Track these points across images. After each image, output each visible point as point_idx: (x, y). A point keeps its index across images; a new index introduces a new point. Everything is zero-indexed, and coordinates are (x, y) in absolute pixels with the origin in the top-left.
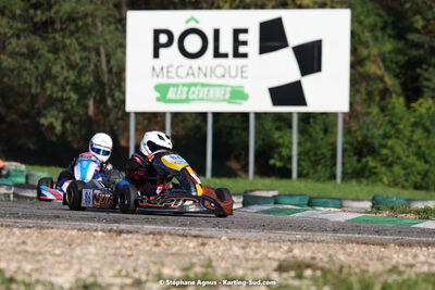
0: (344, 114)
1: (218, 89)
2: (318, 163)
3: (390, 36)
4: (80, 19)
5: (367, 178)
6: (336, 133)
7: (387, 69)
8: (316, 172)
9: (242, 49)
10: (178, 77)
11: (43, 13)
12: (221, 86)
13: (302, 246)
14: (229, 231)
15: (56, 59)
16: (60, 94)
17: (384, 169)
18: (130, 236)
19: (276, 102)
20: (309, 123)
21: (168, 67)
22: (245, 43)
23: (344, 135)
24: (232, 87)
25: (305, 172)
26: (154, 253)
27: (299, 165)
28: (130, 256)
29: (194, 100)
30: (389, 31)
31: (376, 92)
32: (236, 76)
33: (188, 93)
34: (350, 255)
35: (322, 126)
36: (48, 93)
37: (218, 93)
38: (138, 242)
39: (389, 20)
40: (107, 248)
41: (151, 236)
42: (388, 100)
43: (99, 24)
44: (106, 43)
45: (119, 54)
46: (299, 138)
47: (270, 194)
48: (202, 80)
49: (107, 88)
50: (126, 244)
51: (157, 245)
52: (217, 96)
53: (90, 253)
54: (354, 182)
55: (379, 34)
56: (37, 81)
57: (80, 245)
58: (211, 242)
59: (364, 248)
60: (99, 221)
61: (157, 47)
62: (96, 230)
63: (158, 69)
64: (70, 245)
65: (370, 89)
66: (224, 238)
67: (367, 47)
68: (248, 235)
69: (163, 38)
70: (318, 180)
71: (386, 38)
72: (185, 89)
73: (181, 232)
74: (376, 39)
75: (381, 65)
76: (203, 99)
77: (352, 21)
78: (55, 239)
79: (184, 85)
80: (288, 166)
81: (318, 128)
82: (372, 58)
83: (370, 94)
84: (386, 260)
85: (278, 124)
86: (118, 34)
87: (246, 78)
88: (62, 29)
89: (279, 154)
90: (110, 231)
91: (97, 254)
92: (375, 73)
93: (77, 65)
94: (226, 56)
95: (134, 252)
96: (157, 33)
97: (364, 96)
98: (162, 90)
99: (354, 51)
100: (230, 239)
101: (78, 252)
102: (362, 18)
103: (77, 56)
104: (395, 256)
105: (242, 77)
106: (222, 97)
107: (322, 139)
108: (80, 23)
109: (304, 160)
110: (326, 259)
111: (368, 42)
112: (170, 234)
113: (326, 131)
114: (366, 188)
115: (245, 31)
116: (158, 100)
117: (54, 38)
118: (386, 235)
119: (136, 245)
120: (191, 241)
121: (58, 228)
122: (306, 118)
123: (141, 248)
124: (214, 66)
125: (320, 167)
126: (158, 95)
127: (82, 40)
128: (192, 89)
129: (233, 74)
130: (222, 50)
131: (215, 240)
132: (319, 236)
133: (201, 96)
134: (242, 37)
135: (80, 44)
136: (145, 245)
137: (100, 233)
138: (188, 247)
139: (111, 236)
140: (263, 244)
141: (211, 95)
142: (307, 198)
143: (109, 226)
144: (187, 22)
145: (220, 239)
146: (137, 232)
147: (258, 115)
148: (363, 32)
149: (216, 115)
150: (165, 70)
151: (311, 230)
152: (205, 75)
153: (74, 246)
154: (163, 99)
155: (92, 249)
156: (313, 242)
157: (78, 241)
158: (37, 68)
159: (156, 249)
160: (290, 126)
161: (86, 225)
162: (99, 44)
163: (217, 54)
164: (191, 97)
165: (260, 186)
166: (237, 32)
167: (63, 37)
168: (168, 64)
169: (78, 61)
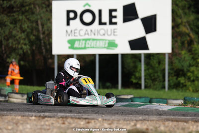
0: (169, 54)
1: (101, 42)
2: (155, 80)
3: (193, 12)
4: (27, 5)
5: (182, 88)
6: (165, 64)
7: (192, 29)
8: (155, 85)
9: (114, 20)
10: (80, 35)
11: (7, 3)
12: (103, 40)
13: (142, 123)
14: (103, 116)
15: (14, 27)
16: (17, 45)
17: (189, 83)
18: (49, 119)
19: (132, 48)
20: (150, 59)
21: (75, 30)
22: (115, 17)
23: (169, 65)
24: (109, 41)
25: (149, 85)
26: (62, 128)
27: (145, 82)
28: (48, 129)
29: (89, 48)
30: (192, 9)
31: (186, 42)
32: (111, 35)
33: (85, 44)
34: (167, 127)
35: (157, 61)
36: (10, 45)
37: (101, 44)
38: (54, 122)
39: (192, 3)
40: (36, 125)
41: (61, 119)
42: (192, 46)
43: (37, 8)
44: (41, 18)
45: (49, 24)
46: (145, 67)
47: (129, 97)
48: (93, 37)
49: (42, 42)
50: (47, 123)
51: (64, 123)
52: (101, 45)
53: (27, 128)
54: (174, 90)
55: (187, 11)
56: (5, 39)
57: (22, 124)
58: (93, 121)
59: (175, 123)
60: (34, 112)
61: (69, 19)
62: (32, 116)
63: (69, 32)
64: (17, 124)
65: (182, 40)
66: (100, 119)
67: (181, 18)
68: (113, 117)
69: (72, 15)
70: (155, 89)
71: (191, 13)
72: (84, 42)
73: (77, 117)
74: (185, 14)
75: (188, 27)
76: (93, 47)
77: (172, 4)
78: (9, 121)
79: (83, 40)
80: (140, 82)
81: (155, 61)
82: (184, 24)
83: (183, 43)
84: (186, 129)
85: (134, 59)
86: (47, 13)
87: (116, 35)
88: (18, 11)
89: (135, 76)
90: (40, 116)
91: (31, 129)
92: (185, 32)
93: (26, 30)
94: (105, 24)
95: (51, 127)
96: (68, 12)
97: (180, 44)
98: (72, 43)
99: (173, 20)
100: (103, 120)
101: (21, 127)
102: (177, 2)
103: (26, 26)
104: (191, 127)
105: (114, 35)
106: (103, 46)
107: (157, 67)
108: (27, 8)
109: (148, 79)
110: (154, 129)
111: (181, 15)
112: (72, 118)
113: (159, 63)
114: (181, 94)
115: (115, 10)
116: (70, 48)
117: (14, 16)
118: (188, 116)
119: (52, 124)
120: (82, 121)
121: (11, 115)
122: (149, 56)
123: (55, 125)
124: (99, 29)
125: (157, 82)
126: (69, 45)
127: (28, 17)
128: (88, 42)
129: (109, 33)
130: (103, 21)
131: (96, 120)
132: (152, 118)
133: (92, 46)
134: (114, 14)
135: (28, 19)
136: (57, 123)
137: (33, 118)
138: (80, 124)
139: (39, 119)
140: (120, 122)
141: (98, 45)
142: (149, 99)
143: (39, 114)
144: (84, 6)
145: (98, 120)
146: (54, 117)
147: (123, 55)
148: (178, 10)
149: (100, 55)
150: (73, 32)
151: (148, 115)
152: (95, 34)
153: (19, 124)
154: (72, 47)
155: (28, 126)
156: (148, 121)
157: (21, 122)
158: (4, 32)
159: (63, 126)
160: (140, 61)
161: (27, 113)
162: (38, 19)
163: (101, 23)
164: (87, 46)
165: (124, 93)
166: (111, 11)
167: (18, 15)
168: (74, 29)
169: (26, 28)
